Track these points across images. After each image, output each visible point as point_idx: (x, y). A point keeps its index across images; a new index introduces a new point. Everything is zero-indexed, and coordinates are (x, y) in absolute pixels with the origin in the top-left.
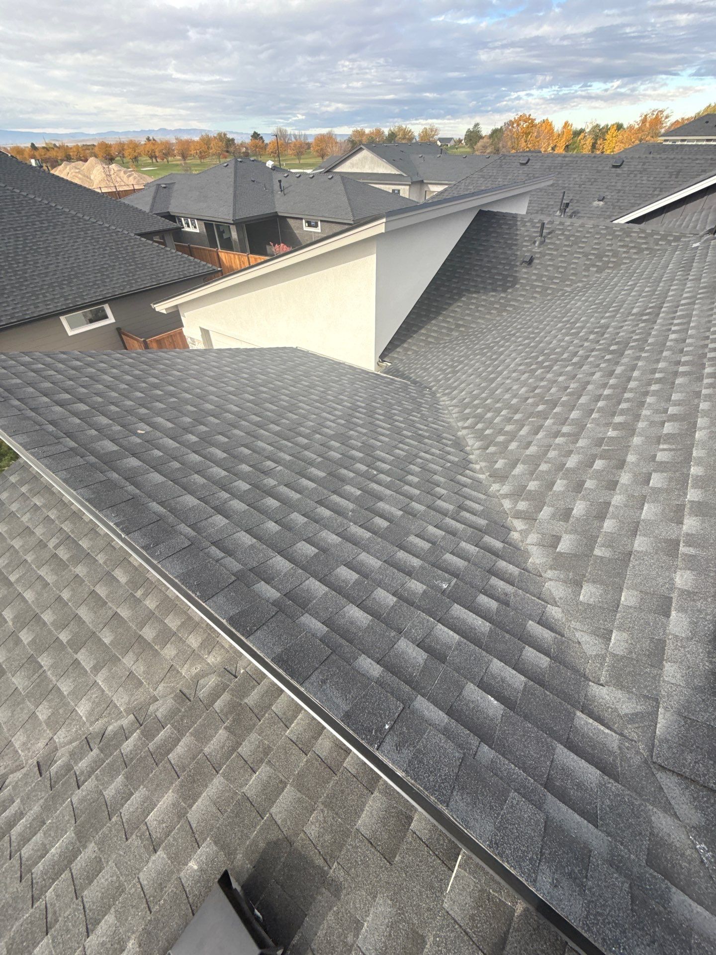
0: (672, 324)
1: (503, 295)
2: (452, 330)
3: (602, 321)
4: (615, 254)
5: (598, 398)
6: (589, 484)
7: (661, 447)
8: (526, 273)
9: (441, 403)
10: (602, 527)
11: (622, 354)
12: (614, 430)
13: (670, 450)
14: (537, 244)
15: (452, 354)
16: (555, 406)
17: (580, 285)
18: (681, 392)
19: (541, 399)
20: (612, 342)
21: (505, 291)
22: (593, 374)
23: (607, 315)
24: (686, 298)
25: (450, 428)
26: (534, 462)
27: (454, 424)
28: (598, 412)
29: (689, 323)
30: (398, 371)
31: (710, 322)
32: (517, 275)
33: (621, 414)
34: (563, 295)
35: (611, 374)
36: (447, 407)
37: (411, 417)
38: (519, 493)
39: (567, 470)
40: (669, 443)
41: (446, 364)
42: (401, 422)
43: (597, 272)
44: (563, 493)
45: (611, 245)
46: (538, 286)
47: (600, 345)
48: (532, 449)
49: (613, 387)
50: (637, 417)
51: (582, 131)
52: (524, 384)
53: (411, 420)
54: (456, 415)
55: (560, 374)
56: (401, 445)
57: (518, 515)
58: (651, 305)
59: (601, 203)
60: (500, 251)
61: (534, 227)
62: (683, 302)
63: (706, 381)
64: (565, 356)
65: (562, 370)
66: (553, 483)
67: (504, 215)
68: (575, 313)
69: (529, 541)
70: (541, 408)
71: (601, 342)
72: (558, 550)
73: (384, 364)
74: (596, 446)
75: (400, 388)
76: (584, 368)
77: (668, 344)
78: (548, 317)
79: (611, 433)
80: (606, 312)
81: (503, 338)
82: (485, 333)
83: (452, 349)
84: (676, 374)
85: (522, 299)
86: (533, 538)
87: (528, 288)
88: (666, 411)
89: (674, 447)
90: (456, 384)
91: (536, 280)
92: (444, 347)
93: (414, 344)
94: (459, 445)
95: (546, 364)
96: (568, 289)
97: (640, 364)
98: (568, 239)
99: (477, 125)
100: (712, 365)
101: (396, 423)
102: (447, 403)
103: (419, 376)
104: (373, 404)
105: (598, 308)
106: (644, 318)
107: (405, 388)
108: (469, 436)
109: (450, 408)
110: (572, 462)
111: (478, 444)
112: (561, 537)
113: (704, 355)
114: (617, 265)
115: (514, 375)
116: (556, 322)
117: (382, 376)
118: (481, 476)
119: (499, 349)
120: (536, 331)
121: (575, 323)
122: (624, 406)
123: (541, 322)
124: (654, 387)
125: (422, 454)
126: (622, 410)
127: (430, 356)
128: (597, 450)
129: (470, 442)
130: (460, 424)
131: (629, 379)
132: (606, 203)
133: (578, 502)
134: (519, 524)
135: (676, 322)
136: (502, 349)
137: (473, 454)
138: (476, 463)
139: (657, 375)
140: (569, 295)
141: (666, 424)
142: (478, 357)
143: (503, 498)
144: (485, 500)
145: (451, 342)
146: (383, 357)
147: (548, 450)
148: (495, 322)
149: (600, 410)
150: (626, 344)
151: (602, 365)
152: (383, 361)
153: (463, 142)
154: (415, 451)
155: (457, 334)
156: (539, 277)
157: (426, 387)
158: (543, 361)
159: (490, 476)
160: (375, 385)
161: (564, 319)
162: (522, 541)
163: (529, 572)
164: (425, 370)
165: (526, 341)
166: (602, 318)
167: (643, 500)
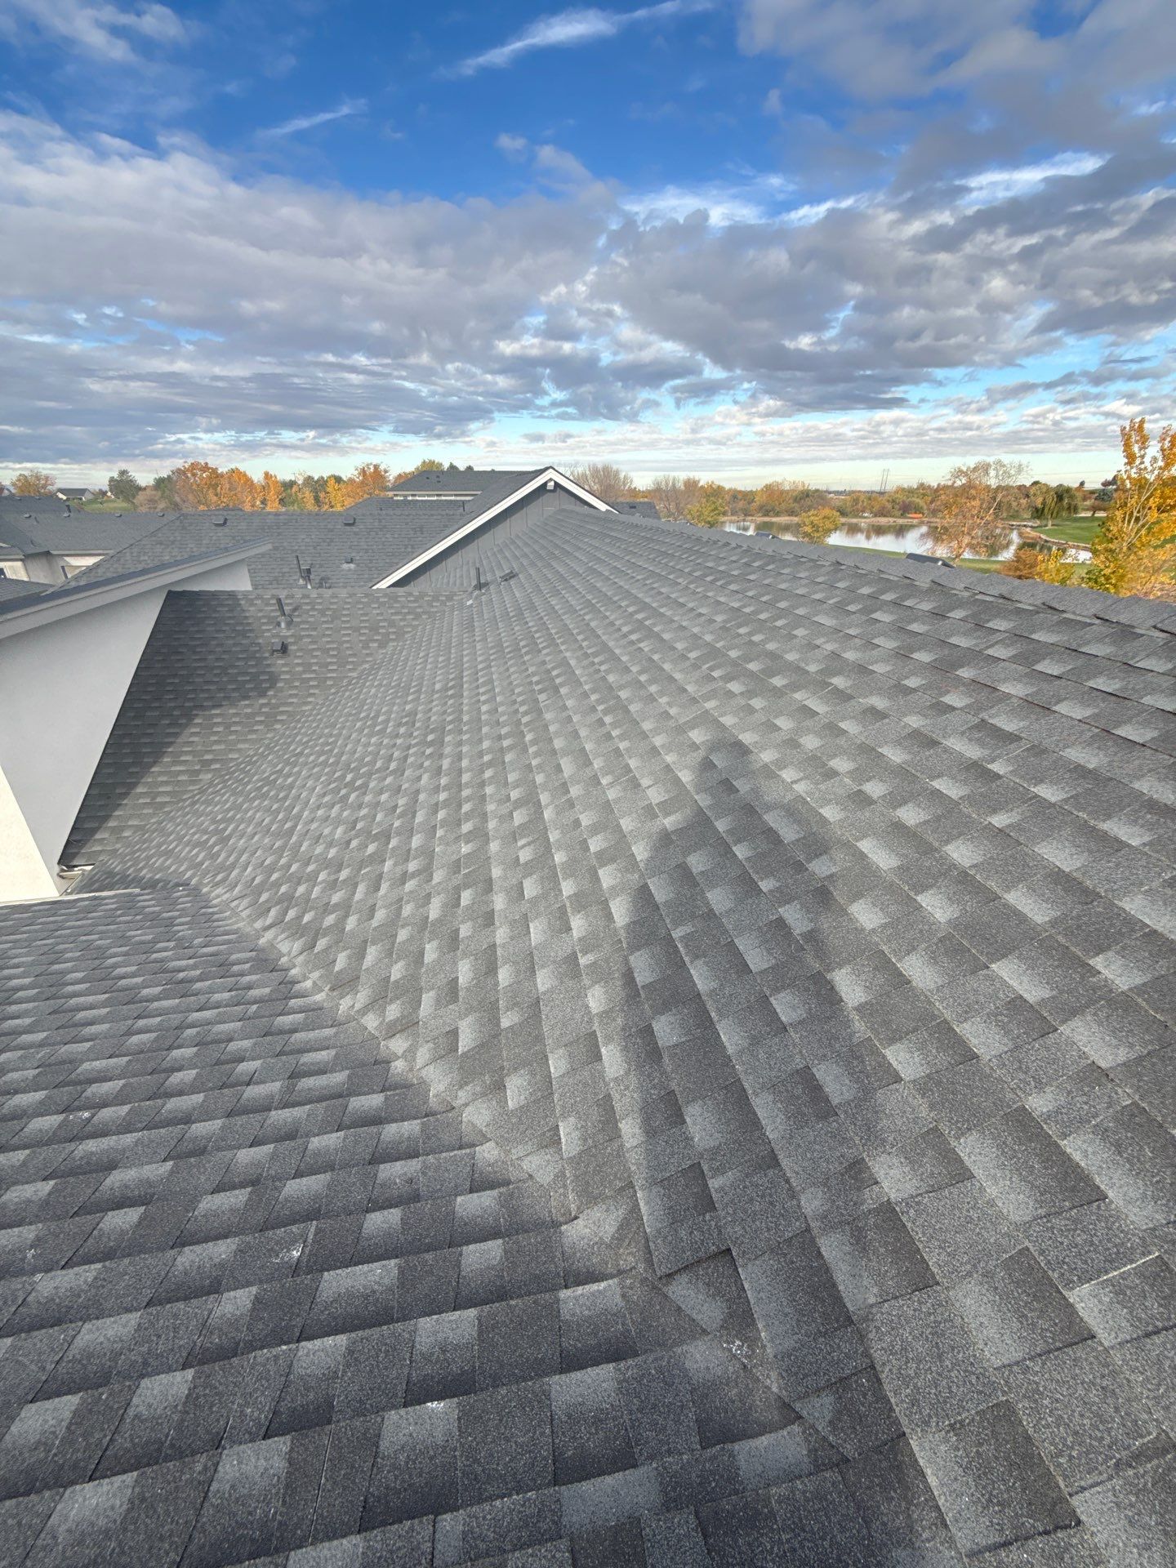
0: (478, 694)
1: (262, 701)
2: (198, 772)
3: (408, 707)
4: (392, 624)
5: (435, 808)
6: (465, 930)
7: (520, 843)
8: (283, 665)
9: (214, 902)
10: (497, 984)
11: (442, 743)
12: (467, 843)
13: (529, 844)
14: (283, 625)
15: (211, 812)
16: (388, 839)
17: (367, 666)
18: (514, 770)
19: (369, 836)
20: (427, 730)
21: (263, 694)
22: (419, 778)
23: (410, 698)
24: (481, 662)
25: (241, 939)
26: (387, 933)
27: (248, 929)
28: (442, 827)
29: (493, 689)
30: (111, 874)
31: (511, 683)
32: (273, 669)
33: (467, 820)
34: (350, 683)
35: (438, 772)
36: (227, 903)
37: (155, 955)
38: (382, 995)
39: (433, 924)
40: (525, 836)
41: (205, 832)
42: (133, 975)
43: (380, 647)
44: (438, 961)
45: (382, 614)
46: (311, 679)
47: (415, 738)
48: (380, 915)
49: (447, 788)
50: (484, 817)
51: (292, 484)
52: (338, 822)
53: (156, 961)
54: (247, 912)
55: (381, 792)
56: (141, 1023)
57: (393, 1030)
58: (451, 677)
59: (352, 566)
60: (231, 642)
61: (268, 604)
62: (480, 667)
63: (531, 750)
64: (379, 764)
65: (381, 785)
66: (422, 953)
67: (214, 595)
68: (373, 703)
69: (420, 1062)
70: (371, 848)
71: (415, 734)
72: (460, 1051)
73: (77, 871)
74: (455, 873)
75: (116, 909)
76: (407, 773)
77: (483, 717)
78: (340, 717)
79: (465, 849)
80: (408, 695)
81: (287, 763)
82: (256, 762)
83: (208, 803)
84: (502, 750)
85: (295, 700)
86: (423, 1054)
87: (297, 684)
88: (508, 798)
89: (531, 839)
90: (232, 859)
91: (304, 672)
92: (194, 803)
93: (131, 817)
94: (266, 962)
95: (359, 783)
96: (354, 675)
97: (465, 749)
98: (324, 615)
99: (123, 473)
100: (530, 731)
101: (123, 982)
102: (225, 897)
103: (160, 870)
104: (56, 967)
105: (397, 692)
106: (450, 693)
107: (129, 904)
108: (279, 938)
109: (233, 904)
110: (434, 911)
111: (297, 945)
112: (457, 1028)
113: (519, 722)
114: (400, 635)
115: (320, 813)
116: (353, 721)
117: (69, 902)
118: (319, 997)
119: (285, 780)
120: (331, 740)
121: (377, 716)
122: (466, 808)
123: (333, 726)
124: (488, 774)
125: (196, 1016)
126: (466, 813)
127: (170, 827)
128: (457, 880)
129: (284, 947)
130: (258, 925)
131: (460, 772)
132: (358, 565)
133: (461, 964)
134: (398, 1045)
135: (481, 690)
136: (290, 780)
137: (295, 966)
138: (305, 978)
139: (486, 758)
140: (357, 683)
141: (515, 814)
142: (257, 803)
143: (363, 1015)
144: (336, 1034)
145: (202, 792)
146: (67, 859)
147: (401, 907)
148: (267, 742)
149: (444, 823)
150: (441, 730)
151: (426, 764)
152: (71, 867)
153: (109, 494)
154: (175, 1019)
155: (210, 776)
156: (307, 667)
157: (178, 885)
158: (353, 781)
159: (332, 989)
160: (52, 926)
161: (362, 715)
162: (411, 1070)
163: (433, 1114)
164: (168, 853)
165: (322, 758)
166: (406, 703)
167: (525, 921)
